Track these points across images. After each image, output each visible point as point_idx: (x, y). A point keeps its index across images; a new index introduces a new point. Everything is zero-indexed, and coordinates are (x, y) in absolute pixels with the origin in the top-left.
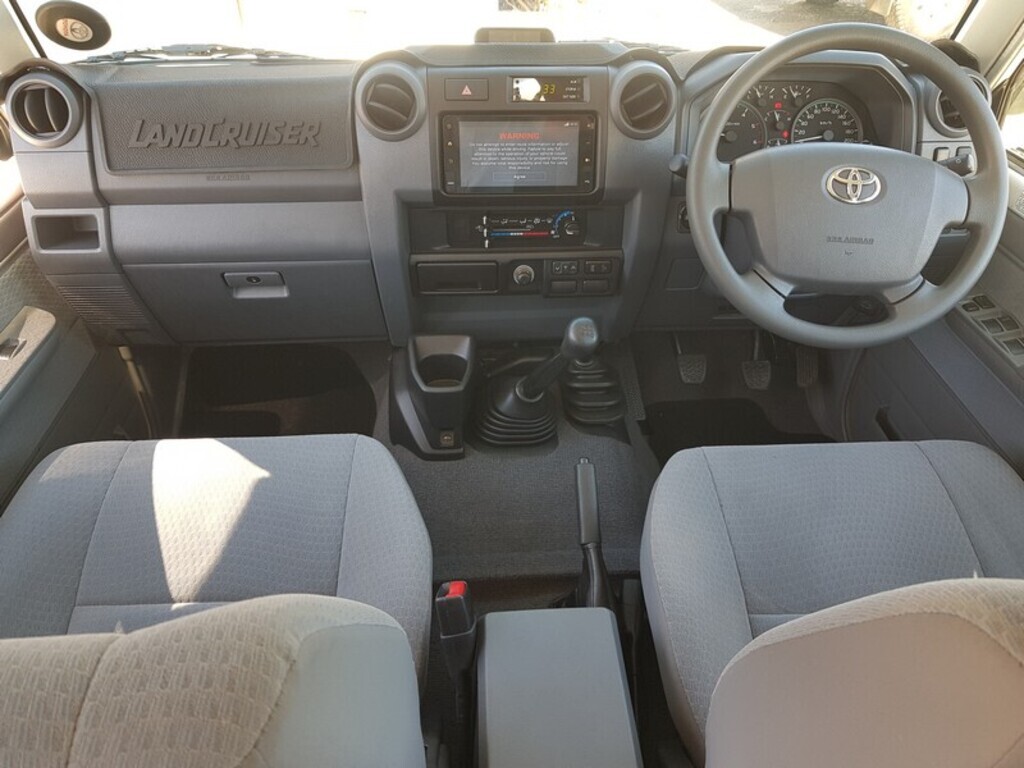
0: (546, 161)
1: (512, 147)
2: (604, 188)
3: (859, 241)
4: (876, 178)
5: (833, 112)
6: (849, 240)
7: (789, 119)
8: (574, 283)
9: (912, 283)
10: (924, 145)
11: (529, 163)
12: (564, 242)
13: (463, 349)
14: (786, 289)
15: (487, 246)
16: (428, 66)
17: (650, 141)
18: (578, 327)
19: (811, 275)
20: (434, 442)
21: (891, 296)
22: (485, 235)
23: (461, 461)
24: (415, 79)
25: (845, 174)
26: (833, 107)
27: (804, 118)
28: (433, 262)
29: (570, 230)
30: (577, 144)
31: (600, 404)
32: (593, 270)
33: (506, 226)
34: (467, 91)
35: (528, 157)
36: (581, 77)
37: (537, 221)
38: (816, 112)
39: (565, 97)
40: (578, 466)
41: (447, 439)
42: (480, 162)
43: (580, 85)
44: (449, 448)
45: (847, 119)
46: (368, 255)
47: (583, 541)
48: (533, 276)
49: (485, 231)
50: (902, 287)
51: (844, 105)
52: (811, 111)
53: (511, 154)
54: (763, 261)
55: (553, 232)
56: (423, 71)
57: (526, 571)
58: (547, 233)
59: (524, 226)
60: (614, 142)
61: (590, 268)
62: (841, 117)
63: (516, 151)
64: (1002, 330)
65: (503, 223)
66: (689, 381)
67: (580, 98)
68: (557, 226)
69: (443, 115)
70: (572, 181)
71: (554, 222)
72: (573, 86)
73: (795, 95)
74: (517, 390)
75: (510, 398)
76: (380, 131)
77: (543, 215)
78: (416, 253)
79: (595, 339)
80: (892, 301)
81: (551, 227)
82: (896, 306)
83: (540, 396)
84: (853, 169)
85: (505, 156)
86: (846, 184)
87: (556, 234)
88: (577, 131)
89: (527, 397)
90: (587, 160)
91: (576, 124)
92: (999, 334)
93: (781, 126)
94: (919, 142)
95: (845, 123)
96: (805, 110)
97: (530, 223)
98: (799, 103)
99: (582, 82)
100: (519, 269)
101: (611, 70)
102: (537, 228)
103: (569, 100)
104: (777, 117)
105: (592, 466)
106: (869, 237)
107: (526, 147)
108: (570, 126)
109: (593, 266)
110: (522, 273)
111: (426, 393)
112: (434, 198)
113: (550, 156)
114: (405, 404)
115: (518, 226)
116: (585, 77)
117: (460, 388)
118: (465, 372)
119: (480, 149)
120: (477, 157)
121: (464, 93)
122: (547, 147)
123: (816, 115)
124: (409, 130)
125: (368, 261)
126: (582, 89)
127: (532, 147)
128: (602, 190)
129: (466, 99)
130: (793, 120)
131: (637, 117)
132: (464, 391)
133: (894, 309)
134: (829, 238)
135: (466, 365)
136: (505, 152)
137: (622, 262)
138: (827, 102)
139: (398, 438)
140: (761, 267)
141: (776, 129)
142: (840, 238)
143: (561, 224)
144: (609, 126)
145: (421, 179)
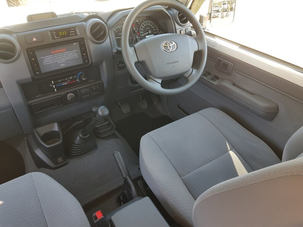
0: (70, 57)
1: (57, 55)
2: (93, 62)
3: (175, 62)
4: (174, 43)
5: (149, 25)
6: (173, 63)
7: (138, 29)
8: (89, 94)
9: (190, 71)
10: (177, 30)
11: (65, 59)
12: (82, 83)
13: (56, 127)
14: (160, 81)
15: (56, 91)
16: (16, 33)
17: (103, 44)
18: (101, 110)
19: (166, 75)
20: (56, 162)
21: (187, 75)
22: (54, 87)
23: (68, 165)
24: (12, 38)
25: (166, 44)
26: (148, 23)
27: (142, 28)
28: (37, 102)
29: (84, 78)
30: (80, 50)
31: (106, 130)
32: (94, 89)
33: (60, 82)
34: (34, 39)
35: (64, 57)
36: (74, 27)
37: (71, 78)
38: (144, 25)
39: (71, 35)
40: (115, 154)
41: (60, 160)
42: (46, 63)
43: (75, 30)
44: (62, 162)
45: (153, 26)
46: (11, 106)
47: (124, 176)
48: (74, 96)
49: (54, 86)
50: (188, 72)
51: (151, 22)
52: (143, 26)
53: (57, 58)
54: (151, 74)
55: (77, 80)
56: (15, 35)
57: (105, 192)
58: (75, 81)
59: (67, 81)
60: (92, 47)
61: (93, 89)
62: (151, 26)
63: (59, 57)
64: (208, 76)
65: (59, 81)
66: (126, 112)
67: (76, 34)
68: (78, 78)
69: (27, 50)
70: (81, 62)
71: (77, 77)
72: (72, 30)
73: (137, 21)
74: (80, 135)
75: (78, 138)
76: (4, 61)
77: (72, 75)
78: (29, 101)
79: (108, 112)
80: (187, 77)
81: (76, 79)
82: (188, 78)
83: (88, 135)
84: (168, 42)
85: (55, 59)
86: (167, 47)
87: (78, 80)
88: (78, 45)
89: (84, 136)
90: (84, 54)
91: (77, 43)
92: (208, 77)
93: (136, 31)
94: (176, 30)
95: (153, 27)
96: (141, 25)
97: (68, 79)
98: (139, 24)
99: (75, 29)
100: (69, 95)
101: (84, 23)
102: (71, 80)
103: (72, 36)
104: (134, 29)
105: (119, 152)
106: (177, 61)
107: (62, 54)
108: (75, 44)
109: (94, 88)
110: (70, 96)
111: (49, 148)
112: (32, 79)
113: (72, 56)
114: (39, 153)
115: (65, 81)
116: (76, 27)
117: (61, 142)
118: (60, 135)
119: (45, 59)
120: (45, 61)
121: (34, 40)
122: (69, 53)
123: (145, 26)
124: (16, 58)
125: (12, 109)
126: (76, 31)
127: (64, 54)
128: (92, 63)
129: (35, 42)
130: (139, 29)
131: (97, 37)
132: (62, 142)
133: (188, 79)
134: (167, 63)
135: (59, 132)
136: (55, 58)
137: (103, 84)
138: (146, 22)
139: (40, 166)
140: (151, 76)
141: (135, 33)
142: (170, 63)
143: (80, 76)
144: (89, 42)
145: (26, 74)
